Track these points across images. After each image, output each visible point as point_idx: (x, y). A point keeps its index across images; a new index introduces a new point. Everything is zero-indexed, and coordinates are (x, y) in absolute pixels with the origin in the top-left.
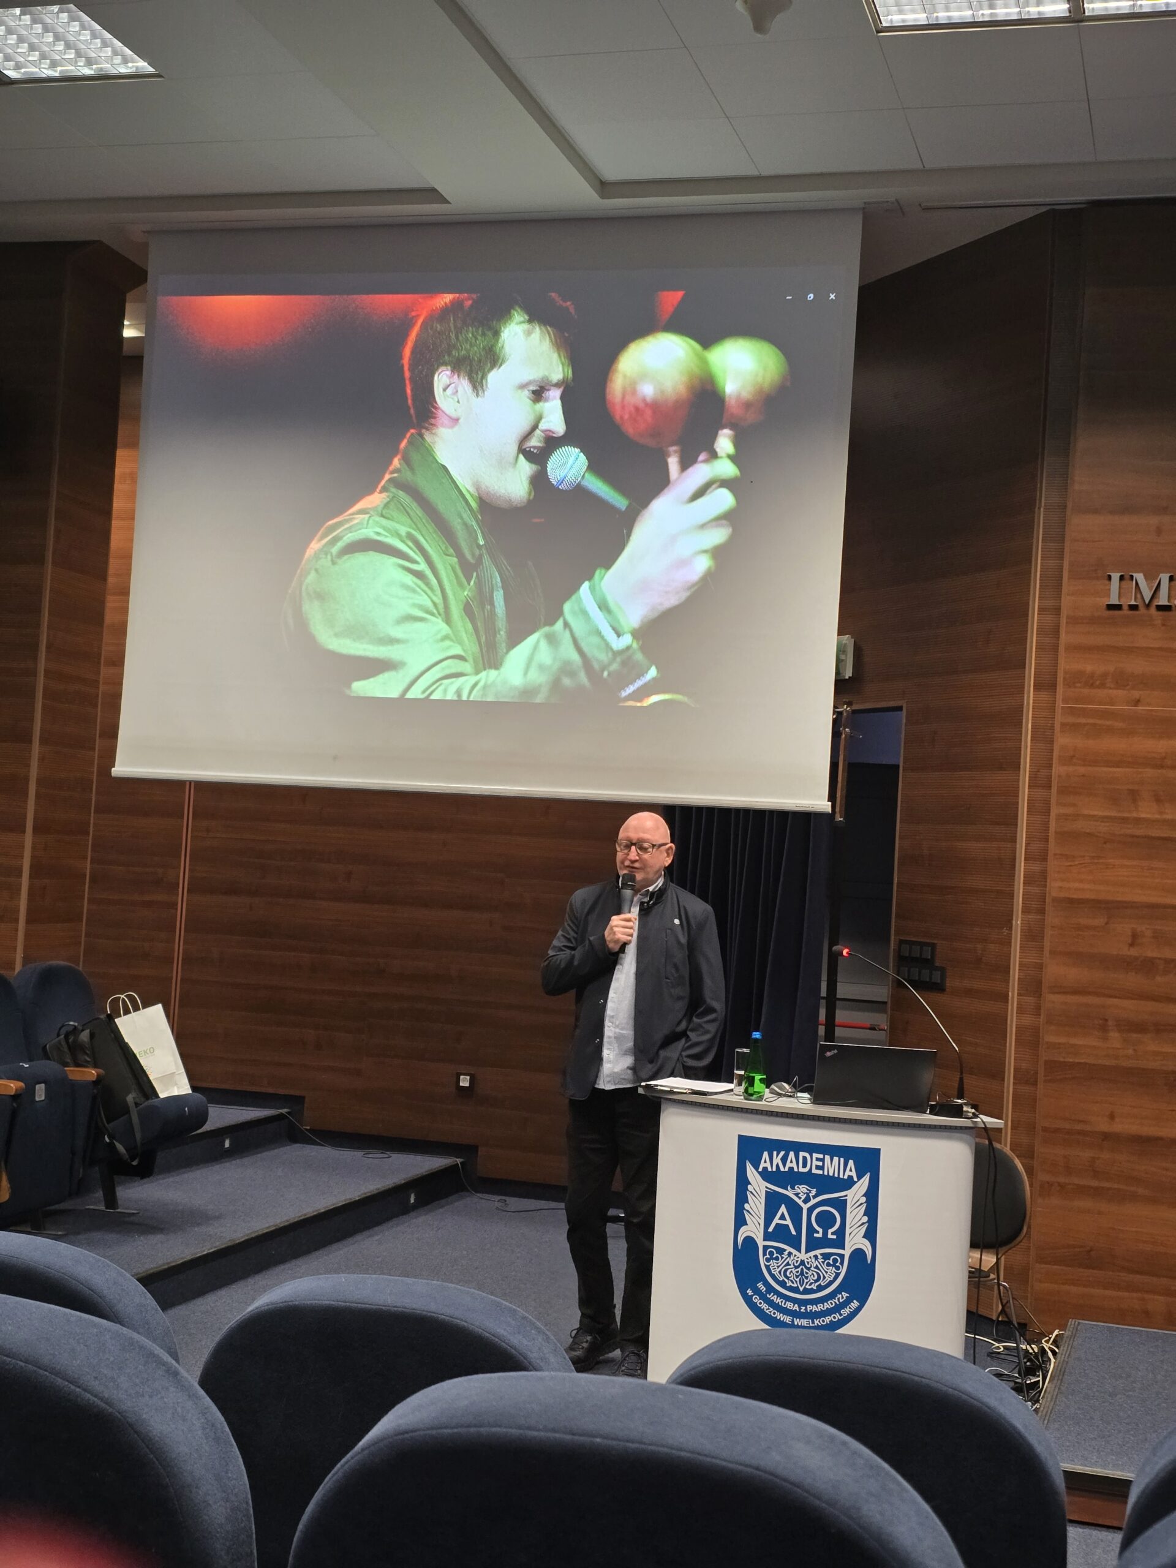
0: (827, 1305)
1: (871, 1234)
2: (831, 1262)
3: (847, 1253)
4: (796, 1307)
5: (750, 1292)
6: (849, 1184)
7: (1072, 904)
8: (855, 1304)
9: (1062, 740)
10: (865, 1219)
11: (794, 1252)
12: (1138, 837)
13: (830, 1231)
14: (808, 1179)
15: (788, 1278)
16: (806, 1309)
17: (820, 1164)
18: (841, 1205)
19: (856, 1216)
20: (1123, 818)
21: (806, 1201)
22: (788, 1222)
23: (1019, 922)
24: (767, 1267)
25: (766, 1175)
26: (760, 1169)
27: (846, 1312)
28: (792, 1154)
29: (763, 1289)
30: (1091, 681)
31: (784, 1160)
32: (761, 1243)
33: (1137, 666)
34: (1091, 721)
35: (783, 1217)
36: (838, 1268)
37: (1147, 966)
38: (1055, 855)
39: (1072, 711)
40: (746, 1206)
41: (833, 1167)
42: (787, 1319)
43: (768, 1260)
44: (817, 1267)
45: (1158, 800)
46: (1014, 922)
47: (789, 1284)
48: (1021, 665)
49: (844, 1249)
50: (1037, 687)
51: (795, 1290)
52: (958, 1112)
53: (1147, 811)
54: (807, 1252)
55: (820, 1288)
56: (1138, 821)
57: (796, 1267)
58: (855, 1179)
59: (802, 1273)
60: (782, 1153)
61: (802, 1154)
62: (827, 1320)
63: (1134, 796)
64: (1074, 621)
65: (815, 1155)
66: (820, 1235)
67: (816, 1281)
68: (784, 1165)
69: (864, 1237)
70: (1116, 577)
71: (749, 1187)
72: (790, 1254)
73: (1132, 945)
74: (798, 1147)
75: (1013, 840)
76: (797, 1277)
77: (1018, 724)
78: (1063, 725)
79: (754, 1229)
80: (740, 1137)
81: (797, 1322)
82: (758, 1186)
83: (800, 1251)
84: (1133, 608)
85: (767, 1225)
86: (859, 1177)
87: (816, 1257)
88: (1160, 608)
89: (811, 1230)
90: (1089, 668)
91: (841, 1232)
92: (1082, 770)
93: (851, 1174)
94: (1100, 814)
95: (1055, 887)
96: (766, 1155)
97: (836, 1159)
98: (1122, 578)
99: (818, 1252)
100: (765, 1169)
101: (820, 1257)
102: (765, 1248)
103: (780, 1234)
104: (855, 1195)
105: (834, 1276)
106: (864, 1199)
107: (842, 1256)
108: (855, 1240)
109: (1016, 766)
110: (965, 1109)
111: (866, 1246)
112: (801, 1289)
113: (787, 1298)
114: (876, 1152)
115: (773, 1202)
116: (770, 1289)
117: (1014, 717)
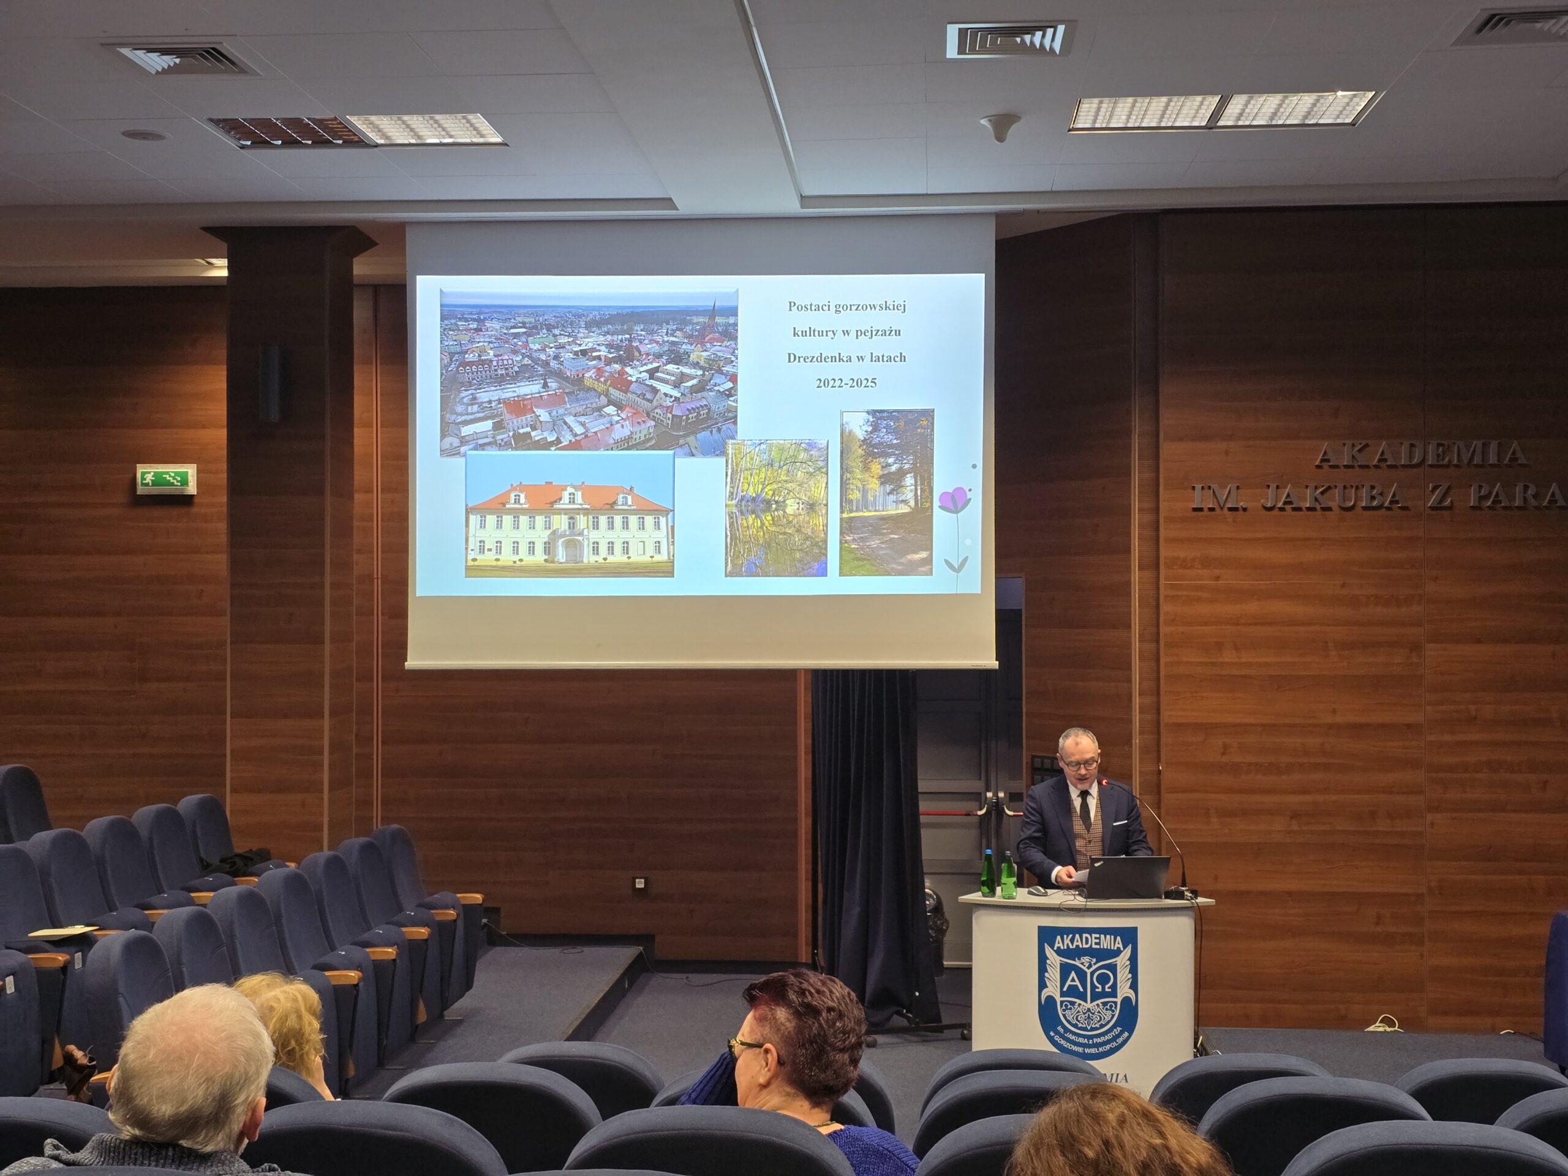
0: (1107, 1038)
1: (1134, 986)
2: (1108, 1007)
3: (1119, 1000)
4: (1086, 1041)
5: (1052, 1034)
6: (1117, 953)
7: (1180, 727)
8: (1126, 1034)
9: (1166, 608)
10: (1130, 975)
11: (1083, 1003)
12: (1224, 675)
13: (1107, 986)
14: (1090, 952)
15: (1079, 1021)
16: (1093, 1042)
17: (1098, 941)
18: (1113, 968)
19: (1123, 974)
20: (1212, 663)
21: (1089, 968)
22: (1077, 983)
23: (1137, 741)
24: (1064, 1016)
25: (1059, 952)
26: (1055, 949)
27: (1120, 1040)
28: (1077, 936)
29: (1062, 1031)
30: (1185, 564)
31: (1072, 941)
32: (1058, 999)
33: (1216, 552)
34: (1185, 593)
35: (1073, 980)
36: (1113, 1011)
37: (1234, 769)
38: (1166, 692)
39: (1172, 587)
40: (1046, 974)
41: (1107, 942)
42: (1080, 1050)
43: (1064, 1010)
44: (1099, 1012)
45: (1236, 648)
46: (1134, 742)
47: (1080, 1025)
48: (1128, 551)
49: (1116, 997)
50: (1141, 568)
51: (1085, 1029)
52: (1180, 895)
53: (1228, 656)
54: (1091, 1002)
55: (1102, 1026)
56: (1223, 664)
57: (1084, 1014)
58: (1122, 949)
59: (1089, 1017)
60: (1071, 936)
61: (1084, 935)
62: (1108, 1047)
63: (1219, 646)
64: (1170, 520)
65: (1094, 935)
66: (1100, 990)
67: (1099, 1022)
68: (1072, 944)
69: (1130, 988)
70: (1198, 487)
71: (1048, 961)
72: (1080, 1005)
73: (1224, 754)
74: (1081, 931)
75: (1129, 681)
76: (1085, 1020)
77: (1128, 594)
78: (1166, 596)
79: (1053, 989)
80: (1039, 927)
81: (1087, 1051)
82: (1054, 960)
83: (1086, 1002)
84: (1212, 509)
85: (1062, 986)
86: (1125, 947)
87: (1098, 1005)
88: (1230, 509)
89: (1093, 987)
90: (1182, 555)
91: (1114, 987)
92: (1181, 629)
93: (1119, 946)
94: (1198, 660)
95: (1167, 716)
96: (1059, 938)
97: (1108, 937)
98: (1203, 488)
99: (1099, 1002)
100: (1059, 948)
101: (1101, 1005)
102: (1062, 1002)
103: (1072, 992)
104: (1122, 961)
105: (1111, 1017)
106: (1128, 962)
107: (1115, 1003)
108: (1124, 990)
109: (1129, 626)
110: (1186, 893)
111: (1131, 994)
112: (1089, 1028)
113: (1079, 1035)
114: (1134, 930)
115: (1065, 970)
116: (1066, 1030)
117: (1124, 590)
